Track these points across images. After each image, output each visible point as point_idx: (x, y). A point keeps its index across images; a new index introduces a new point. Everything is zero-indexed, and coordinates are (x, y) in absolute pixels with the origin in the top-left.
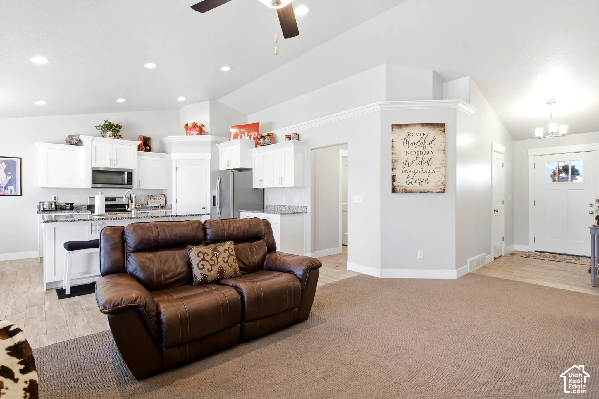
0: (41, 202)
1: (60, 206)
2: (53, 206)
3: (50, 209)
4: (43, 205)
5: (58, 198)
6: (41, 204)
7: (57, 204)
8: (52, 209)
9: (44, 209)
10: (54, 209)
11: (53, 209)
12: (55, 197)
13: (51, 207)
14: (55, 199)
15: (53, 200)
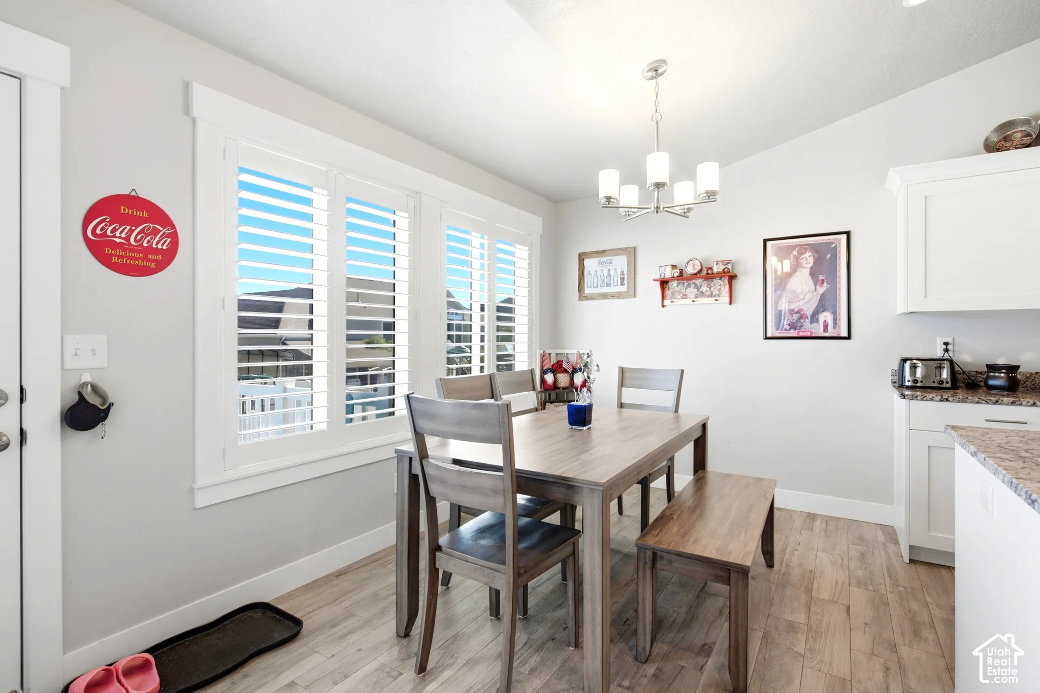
0: (904, 360)
1: (964, 372)
2: (945, 374)
3: (936, 385)
4: (914, 367)
5: (956, 348)
6: (907, 365)
7: (957, 368)
8: (941, 382)
9: (915, 381)
10: (949, 385)
11: (944, 385)
12: (946, 344)
13: (938, 378)
14: (946, 350)
15: (939, 353)
